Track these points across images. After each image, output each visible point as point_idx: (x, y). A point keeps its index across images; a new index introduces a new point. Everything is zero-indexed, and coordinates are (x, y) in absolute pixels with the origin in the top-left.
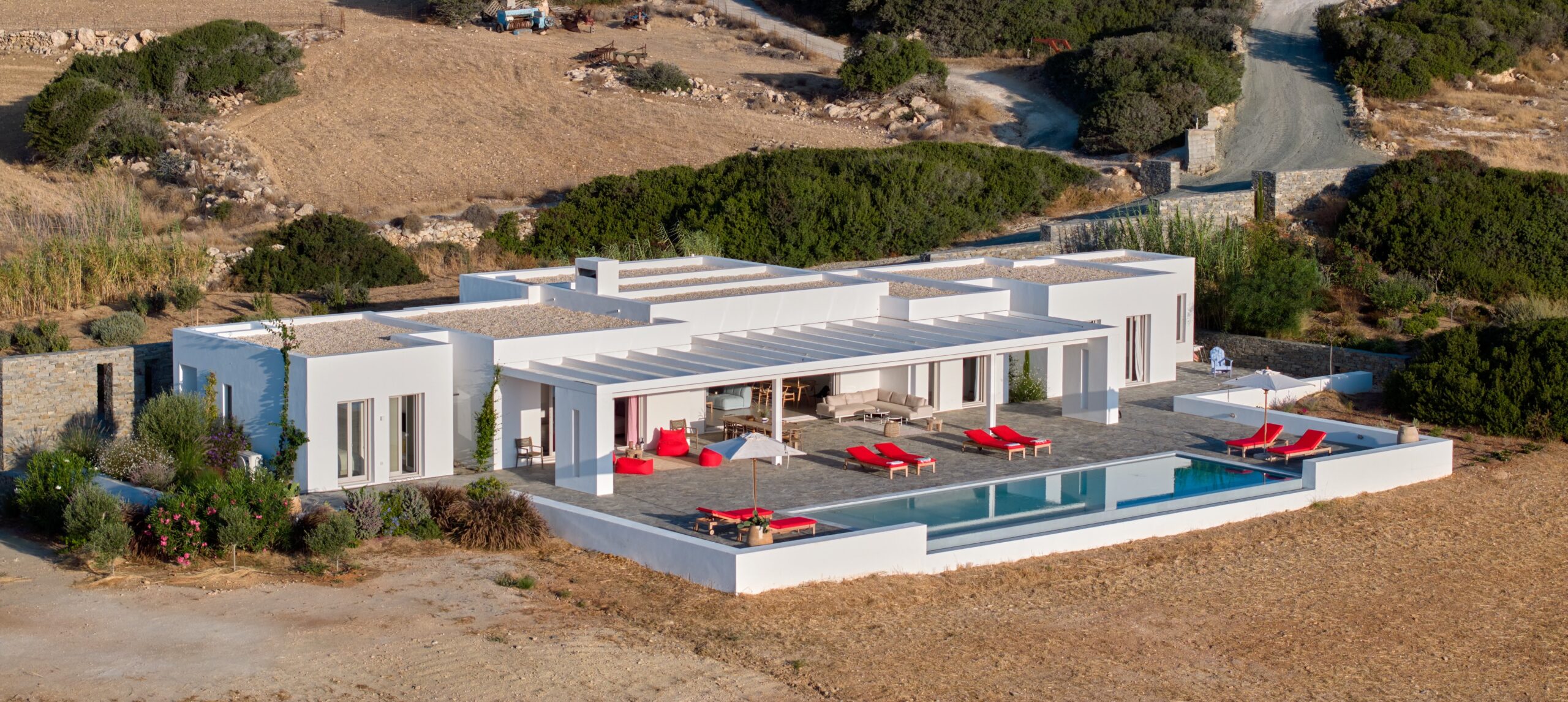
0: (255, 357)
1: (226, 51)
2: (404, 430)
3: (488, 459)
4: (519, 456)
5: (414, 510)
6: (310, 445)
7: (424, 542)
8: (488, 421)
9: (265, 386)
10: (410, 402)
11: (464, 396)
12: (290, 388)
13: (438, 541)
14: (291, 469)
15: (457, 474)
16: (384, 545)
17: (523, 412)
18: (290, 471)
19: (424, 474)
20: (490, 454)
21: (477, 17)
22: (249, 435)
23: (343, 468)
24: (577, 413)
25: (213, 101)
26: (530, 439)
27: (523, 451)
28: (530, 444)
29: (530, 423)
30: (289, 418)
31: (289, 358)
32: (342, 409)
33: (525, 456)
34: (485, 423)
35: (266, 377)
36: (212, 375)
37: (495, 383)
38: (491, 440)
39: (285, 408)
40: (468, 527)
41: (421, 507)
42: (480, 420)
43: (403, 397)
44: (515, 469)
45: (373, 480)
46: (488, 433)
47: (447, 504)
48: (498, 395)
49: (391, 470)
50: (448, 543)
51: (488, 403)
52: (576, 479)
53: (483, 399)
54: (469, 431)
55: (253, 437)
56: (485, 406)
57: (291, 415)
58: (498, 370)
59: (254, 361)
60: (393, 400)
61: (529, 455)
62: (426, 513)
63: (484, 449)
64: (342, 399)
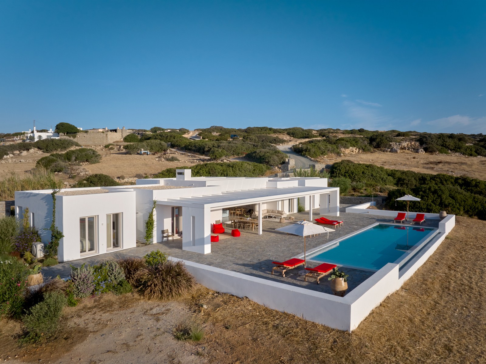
0: (42, 199)
1: (84, 153)
2: (114, 228)
3: (150, 239)
4: (163, 237)
5: (115, 276)
6: (64, 239)
7: (121, 296)
8: (151, 223)
9: (46, 211)
10: (116, 217)
11: (140, 214)
12: (56, 211)
13: (129, 294)
14: (56, 250)
15: (138, 246)
16: (95, 301)
17: (164, 219)
18: (56, 252)
19: (123, 248)
20: (152, 237)
21: (136, 153)
22: (40, 235)
23: (84, 248)
24: (194, 218)
25: (81, 163)
26: (167, 230)
27: (165, 235)
28: (168, 232)
29: (168, 224)
30: (56, 226)
31: (56, 197)
32: (82, 221)
33: (166, 237)
34: (149, 224)
35: (47, 207)
36: (27, 209)
37: (154, 208)
38: (152, 231)
39: (54, 221)
40: (149, 286)
41: (119, 273)
42: (147, 223)
43: (113, 215)
44: (162, 242)
45: (99, 252)
46: (151, 228)
47: (134, 270)
48: (155, 213)
49: (108, 247)
50: (136, 296)
51: (151, 216)
52: (194, 247)
53: (148, 215)
54: (143, 228)
55: (42, 235)
56: (149, 217)
57: (57, 224)
58: (155, 202)
59: (42, 200)
60: (108, 216)
61: (168, 236)
62: (123, 276)
63: (149, 234)
64: (83, 216)
